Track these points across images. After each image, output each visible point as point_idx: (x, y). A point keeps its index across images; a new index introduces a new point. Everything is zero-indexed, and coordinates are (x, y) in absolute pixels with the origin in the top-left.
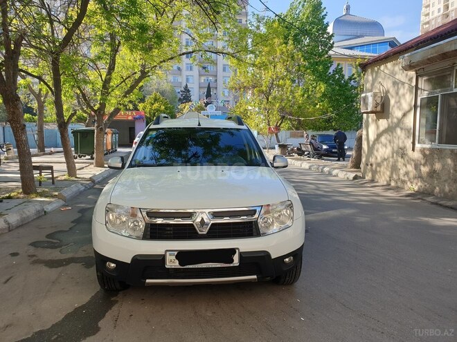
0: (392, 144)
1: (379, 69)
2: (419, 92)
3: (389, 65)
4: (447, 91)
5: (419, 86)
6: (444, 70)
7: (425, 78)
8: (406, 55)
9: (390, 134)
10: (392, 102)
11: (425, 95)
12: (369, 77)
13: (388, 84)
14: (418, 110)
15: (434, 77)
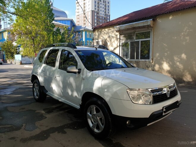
0: (109, 60)
1: (101, 31)
2: (121, 40)
3: (106, 30)
4: (133, 40)
5: (121, 38)
6: (131, 33)
7: (123, 36)
8: (117, 26)
9: (108, 56)
10: (109, 44)
11: (123, 41)
12: (97, 33)
13: (106, 37)
14: (121, 47)
15: (127, 35)
